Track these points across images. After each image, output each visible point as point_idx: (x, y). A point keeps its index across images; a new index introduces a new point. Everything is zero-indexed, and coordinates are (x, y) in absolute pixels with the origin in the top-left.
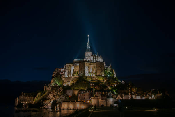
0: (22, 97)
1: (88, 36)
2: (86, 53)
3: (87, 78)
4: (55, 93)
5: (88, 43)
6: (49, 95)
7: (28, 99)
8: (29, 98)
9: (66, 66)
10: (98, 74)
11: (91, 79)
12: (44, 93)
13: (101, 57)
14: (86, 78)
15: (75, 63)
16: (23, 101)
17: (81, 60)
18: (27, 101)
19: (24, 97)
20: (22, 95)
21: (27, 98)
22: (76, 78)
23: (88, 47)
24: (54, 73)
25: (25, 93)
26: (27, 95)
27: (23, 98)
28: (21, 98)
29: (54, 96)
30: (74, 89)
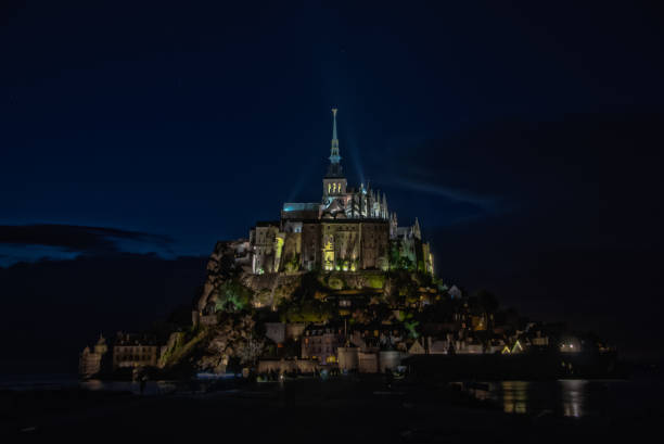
0: (122, 349)
1: (335, 111)
2: (325, 181)
3: (330, 281)
4: (232, 333)
5: (335, 141)
6: (212, 339)
7: (141, 353)
8: (144, 350)
9: (254, 234)
10: (368, 263)
11: (345, 283)
12: (195, 334)
13: (382, 196)
14: (326, 280)
15: (288, 223)
16: (125, 359)
17: (310, 206)
18: (137, 358)
19: (129, 348)
20: (119, 341)
21: (138, 350)
22: (291, 277)
23: (335, 159)
24: (213, 260)
25: (128, 336)
26: (137, 342)
27: (126, 350)
28: (118, 350)
29: (230, 344)
30: (288, 321)
